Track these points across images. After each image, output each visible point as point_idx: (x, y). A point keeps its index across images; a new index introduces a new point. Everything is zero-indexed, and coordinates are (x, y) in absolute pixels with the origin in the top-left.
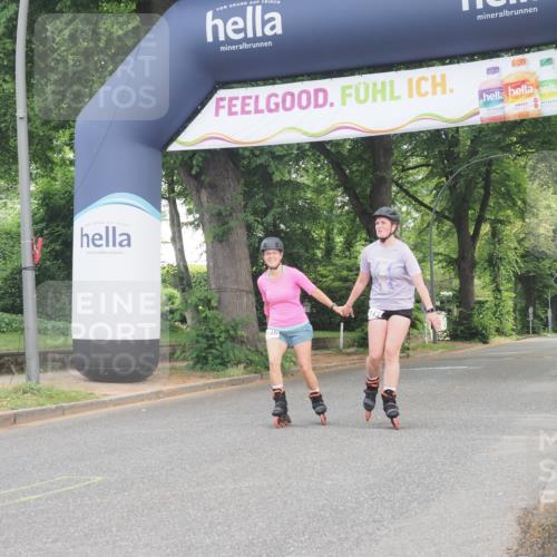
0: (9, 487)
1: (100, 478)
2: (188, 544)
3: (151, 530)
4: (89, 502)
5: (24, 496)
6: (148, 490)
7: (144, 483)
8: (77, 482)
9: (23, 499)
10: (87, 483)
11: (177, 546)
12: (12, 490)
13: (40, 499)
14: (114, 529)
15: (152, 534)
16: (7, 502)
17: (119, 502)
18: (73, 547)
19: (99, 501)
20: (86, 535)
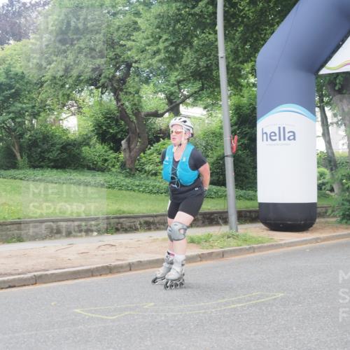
0: (224, 298)
1: (282, 294)
2: (345, 340)
3: (319, 330)
4: (276, 310)
5: (233, 304)
6: (315, 303)
7: (312, 299)
8: (267, 297)
9: (233, 306)
10: (274, 297)
11: (337, 341)
12: (226, 300)
13: (245, 306)
14: (294, 328)
15: (320, 332)
16: (223, 308)
17: (296, 311)
18: (268, 338)
19: (283, 309)
20: (276, 331)
